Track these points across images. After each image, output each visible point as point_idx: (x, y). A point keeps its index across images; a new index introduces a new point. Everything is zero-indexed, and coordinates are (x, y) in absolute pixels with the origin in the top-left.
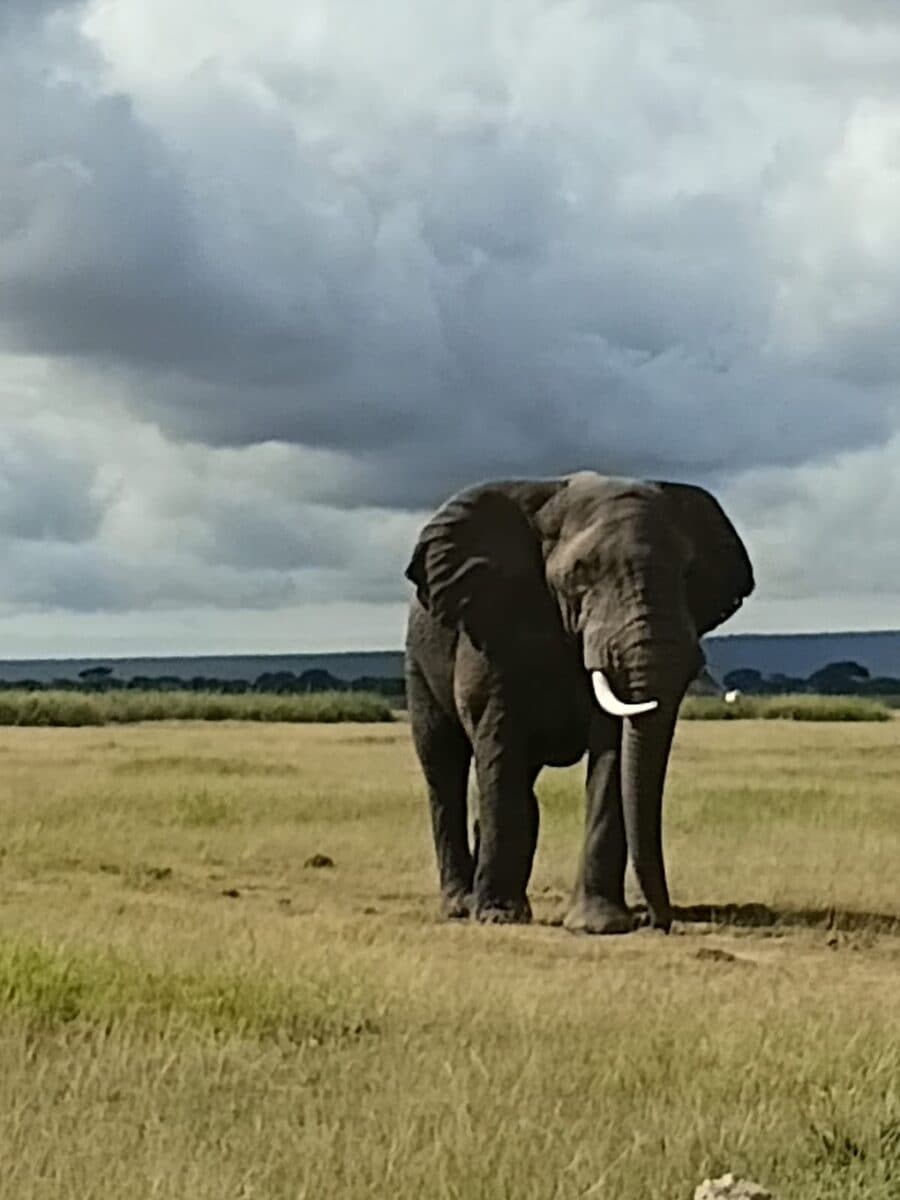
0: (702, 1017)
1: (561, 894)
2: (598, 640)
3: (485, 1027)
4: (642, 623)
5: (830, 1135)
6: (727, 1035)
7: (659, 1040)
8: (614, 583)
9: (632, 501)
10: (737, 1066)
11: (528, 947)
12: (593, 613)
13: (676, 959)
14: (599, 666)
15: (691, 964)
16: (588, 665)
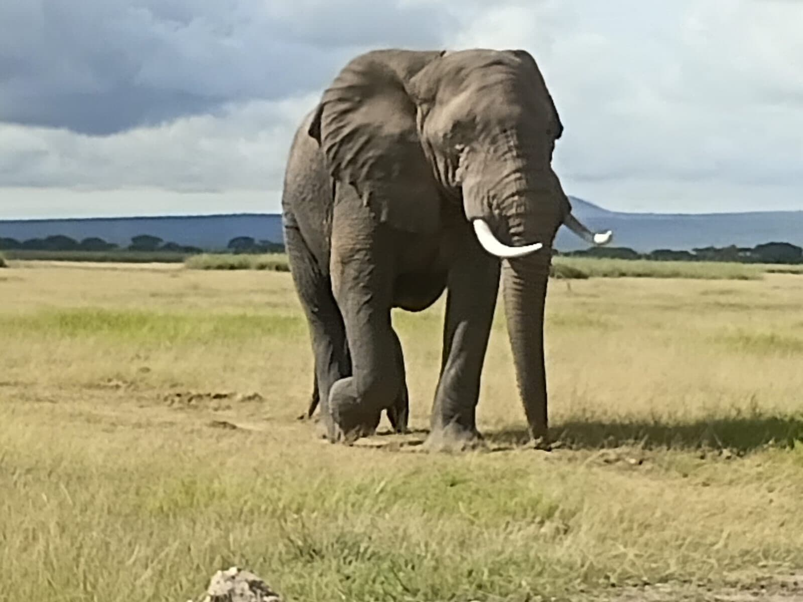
0: (214, 465)
1: (120, 383)
2: (478, 192)
3: (70, 471)
4: (518, 175)
5: (300, 543)
6: (232, 477)
7: (187, 480)
8: (488, 140)
9: (499, 67)
10: (238, 497)
11: (98, 418)
12: (470, 169)
13: (197, 427)
14: (481, 215)
15: (208, 431)
16: (469, 215)
